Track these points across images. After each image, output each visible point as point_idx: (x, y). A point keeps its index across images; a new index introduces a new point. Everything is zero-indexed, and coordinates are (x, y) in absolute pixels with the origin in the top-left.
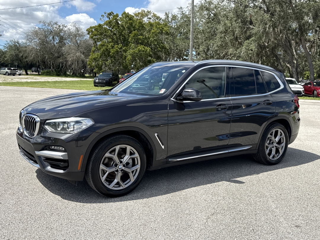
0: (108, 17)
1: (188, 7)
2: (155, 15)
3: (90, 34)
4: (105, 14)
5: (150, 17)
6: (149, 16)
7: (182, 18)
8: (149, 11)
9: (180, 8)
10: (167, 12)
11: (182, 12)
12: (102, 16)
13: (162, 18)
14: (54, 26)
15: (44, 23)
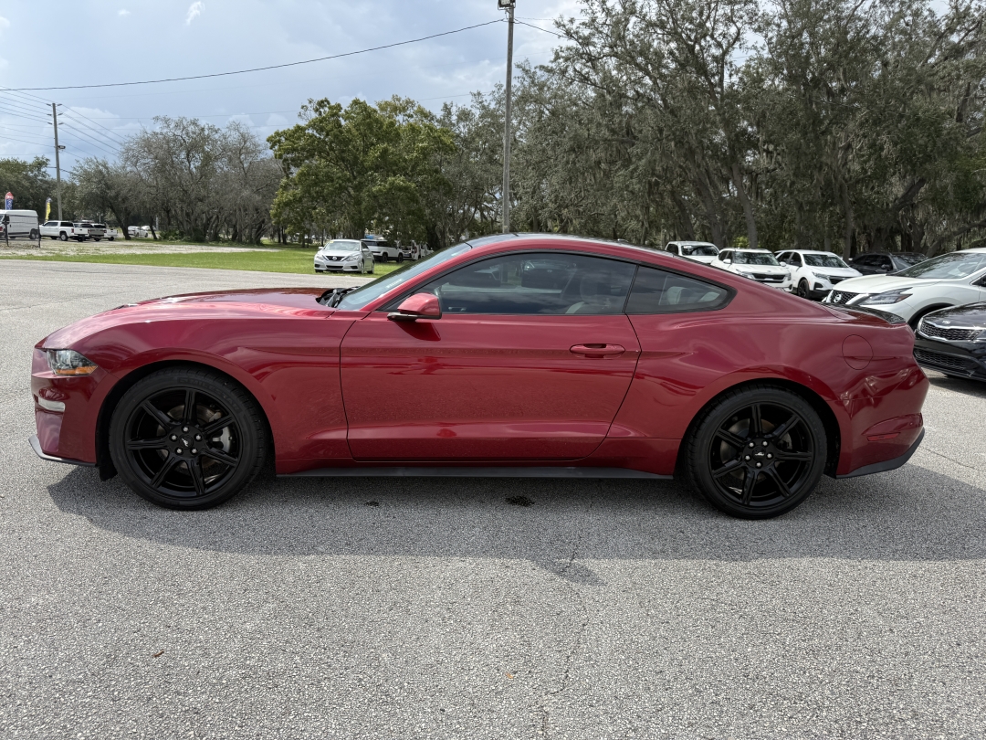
0: (316, 110)
2: (421, 111)
3: (276, 148)
4: (310, 102)
5: (412, 113)
8: (410, 99)
9: (476, 93)
10: (448, 103)
11: (481, 103)
12: (303, 107)
13: (435, 116)
14: (190, 129)
15: (167, 121)
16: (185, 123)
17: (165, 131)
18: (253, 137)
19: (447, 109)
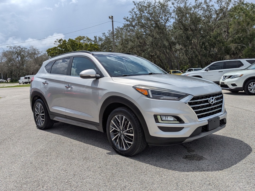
0: (59, 42)
2: (88, 39)
3: (49, 53)
4: (57, 40)
5: (85, 40)
8: (84, 36)
12: (55, 42)
13: (92, 40)
14: (18, 49)
15: (11, 47)
16: (16, 47)
17: (10, 50)
18: (38, 50)
19: (95, 37)
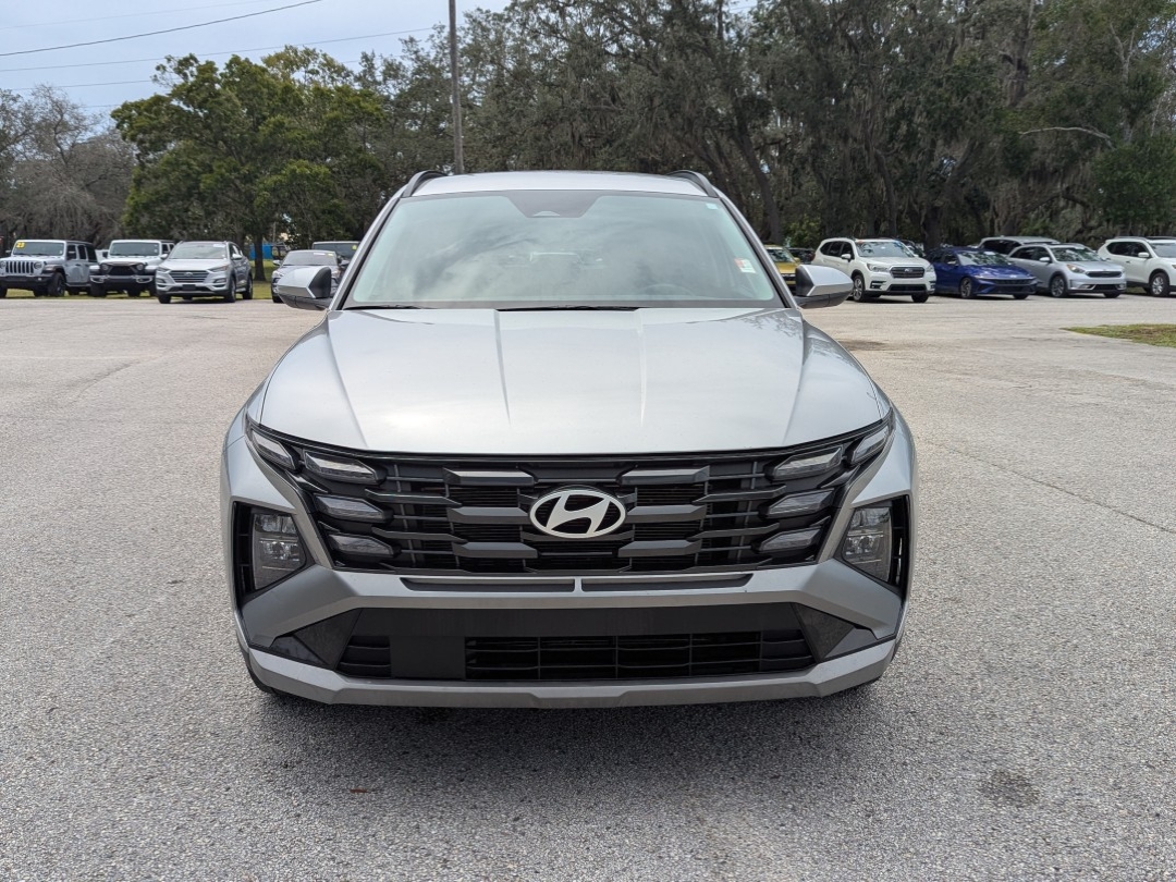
0: (179, 71)
1: (433, 36)
2: (329, 64)
3: (125, 126)
4: (169, 60)
5: (316, 68)
6: (311, 67)
7: (418, 72)
8: (311, 48)
9: (408, 39)
10: (369, 54)
11: (416, 52)
12: (158, 68)
13: (352, 72)
19: (368, 59)
